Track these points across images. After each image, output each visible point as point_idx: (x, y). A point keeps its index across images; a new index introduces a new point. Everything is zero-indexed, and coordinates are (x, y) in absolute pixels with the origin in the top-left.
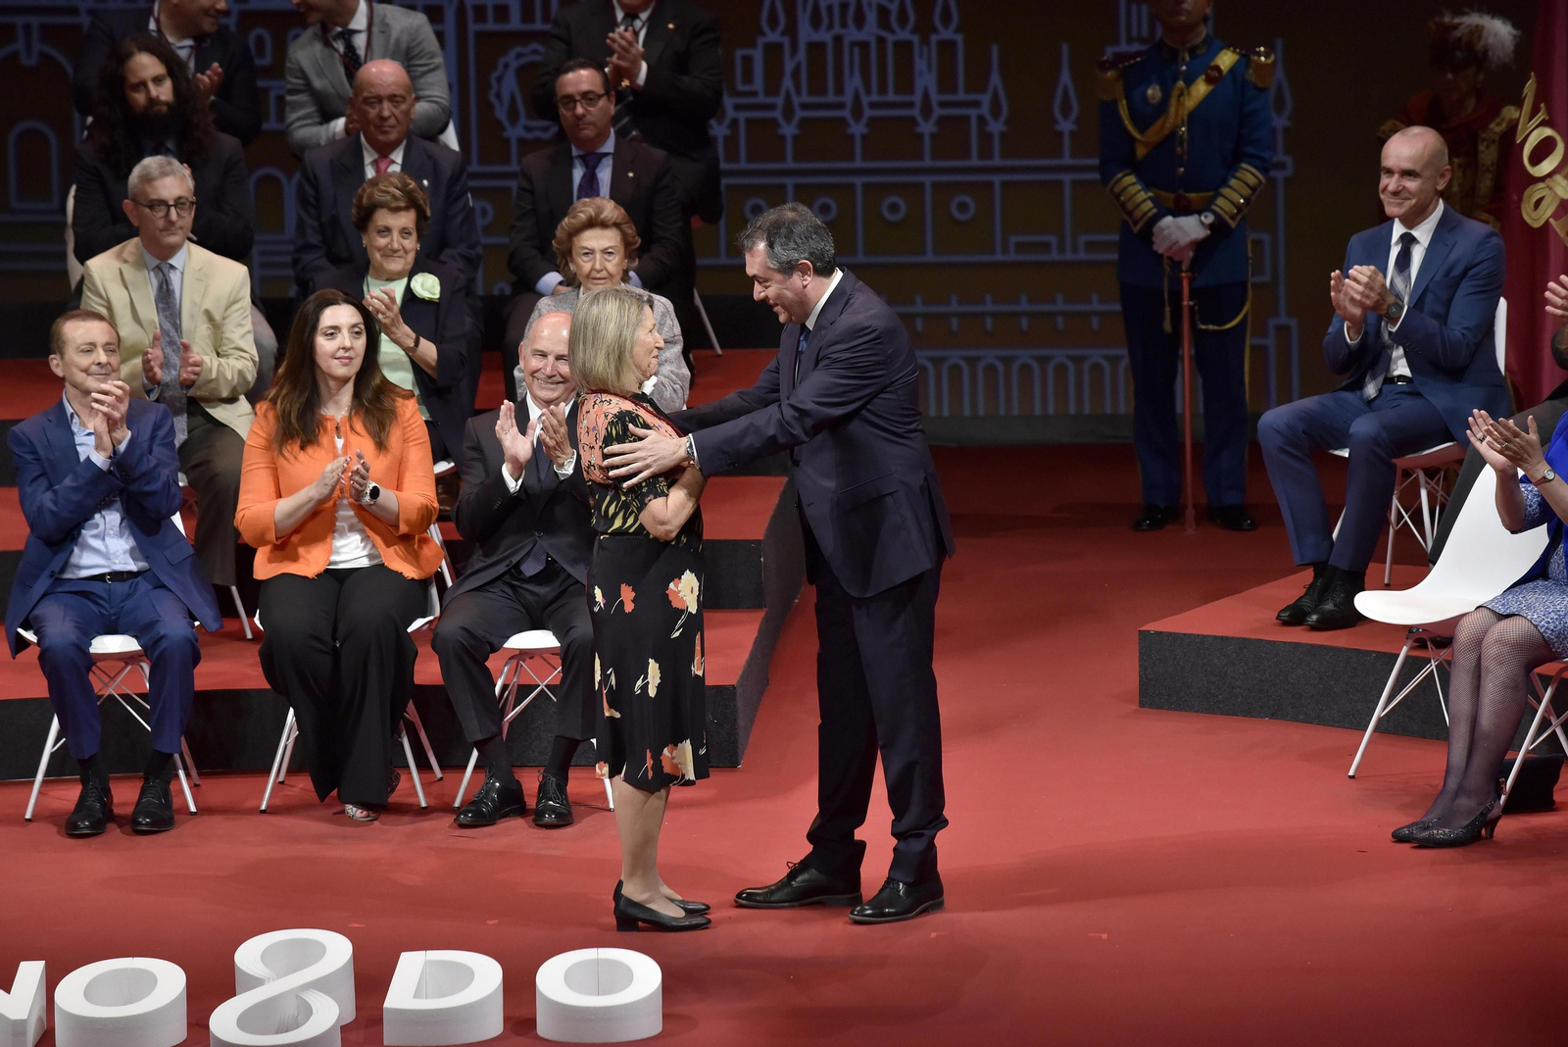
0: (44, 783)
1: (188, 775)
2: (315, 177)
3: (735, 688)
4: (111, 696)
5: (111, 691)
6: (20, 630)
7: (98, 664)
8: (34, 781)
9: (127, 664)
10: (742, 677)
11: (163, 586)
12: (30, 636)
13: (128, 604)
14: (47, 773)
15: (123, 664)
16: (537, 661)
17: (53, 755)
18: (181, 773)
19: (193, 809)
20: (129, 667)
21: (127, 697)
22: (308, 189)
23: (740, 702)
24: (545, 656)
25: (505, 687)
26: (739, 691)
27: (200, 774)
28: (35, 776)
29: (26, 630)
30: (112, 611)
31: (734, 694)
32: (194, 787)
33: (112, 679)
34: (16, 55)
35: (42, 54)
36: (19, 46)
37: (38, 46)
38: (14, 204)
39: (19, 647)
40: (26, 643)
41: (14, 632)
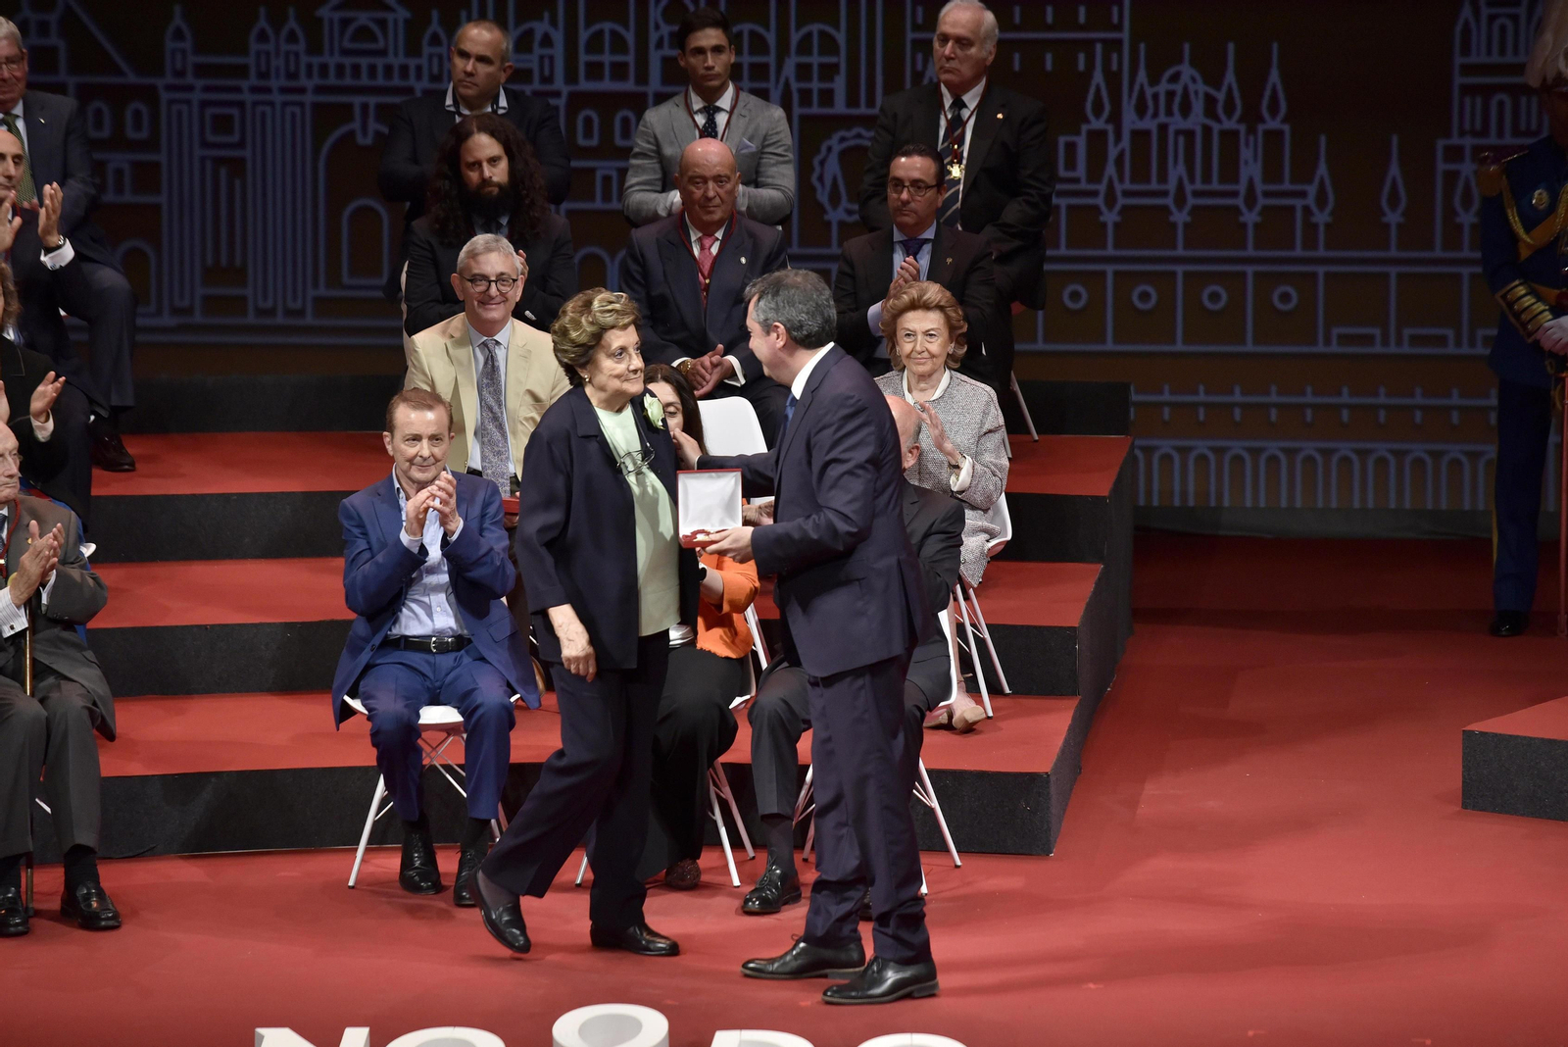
0: (367, 850)
2: (642, 255)
3: (1048, 776)
4: (433, 768)
5: (435, 760)
6: (347, 698)
8: (356, 850)
9: (449, 735)
10: (1056, 764)
11: (483, 659)
12: (356, 704)
13: (450, 678)
14: (370, 841)
15: (445, 735)
17: (375, 823)
20: (452, 738)
21: (448, 768)
22: (633, 267)
23: (1053, 790)
26: (1053, 779)
28: (357, 844)
29: (353, 697)
30: (438, 684)
31: (1048, 782)
33: (434, 749)
34: (351, 134)
35: (378, 134)
36: (356, 125)
37: (373, 125)
38: (346, 279)
39: (346, 712)
40: (352, 712)
41: (340, 700)
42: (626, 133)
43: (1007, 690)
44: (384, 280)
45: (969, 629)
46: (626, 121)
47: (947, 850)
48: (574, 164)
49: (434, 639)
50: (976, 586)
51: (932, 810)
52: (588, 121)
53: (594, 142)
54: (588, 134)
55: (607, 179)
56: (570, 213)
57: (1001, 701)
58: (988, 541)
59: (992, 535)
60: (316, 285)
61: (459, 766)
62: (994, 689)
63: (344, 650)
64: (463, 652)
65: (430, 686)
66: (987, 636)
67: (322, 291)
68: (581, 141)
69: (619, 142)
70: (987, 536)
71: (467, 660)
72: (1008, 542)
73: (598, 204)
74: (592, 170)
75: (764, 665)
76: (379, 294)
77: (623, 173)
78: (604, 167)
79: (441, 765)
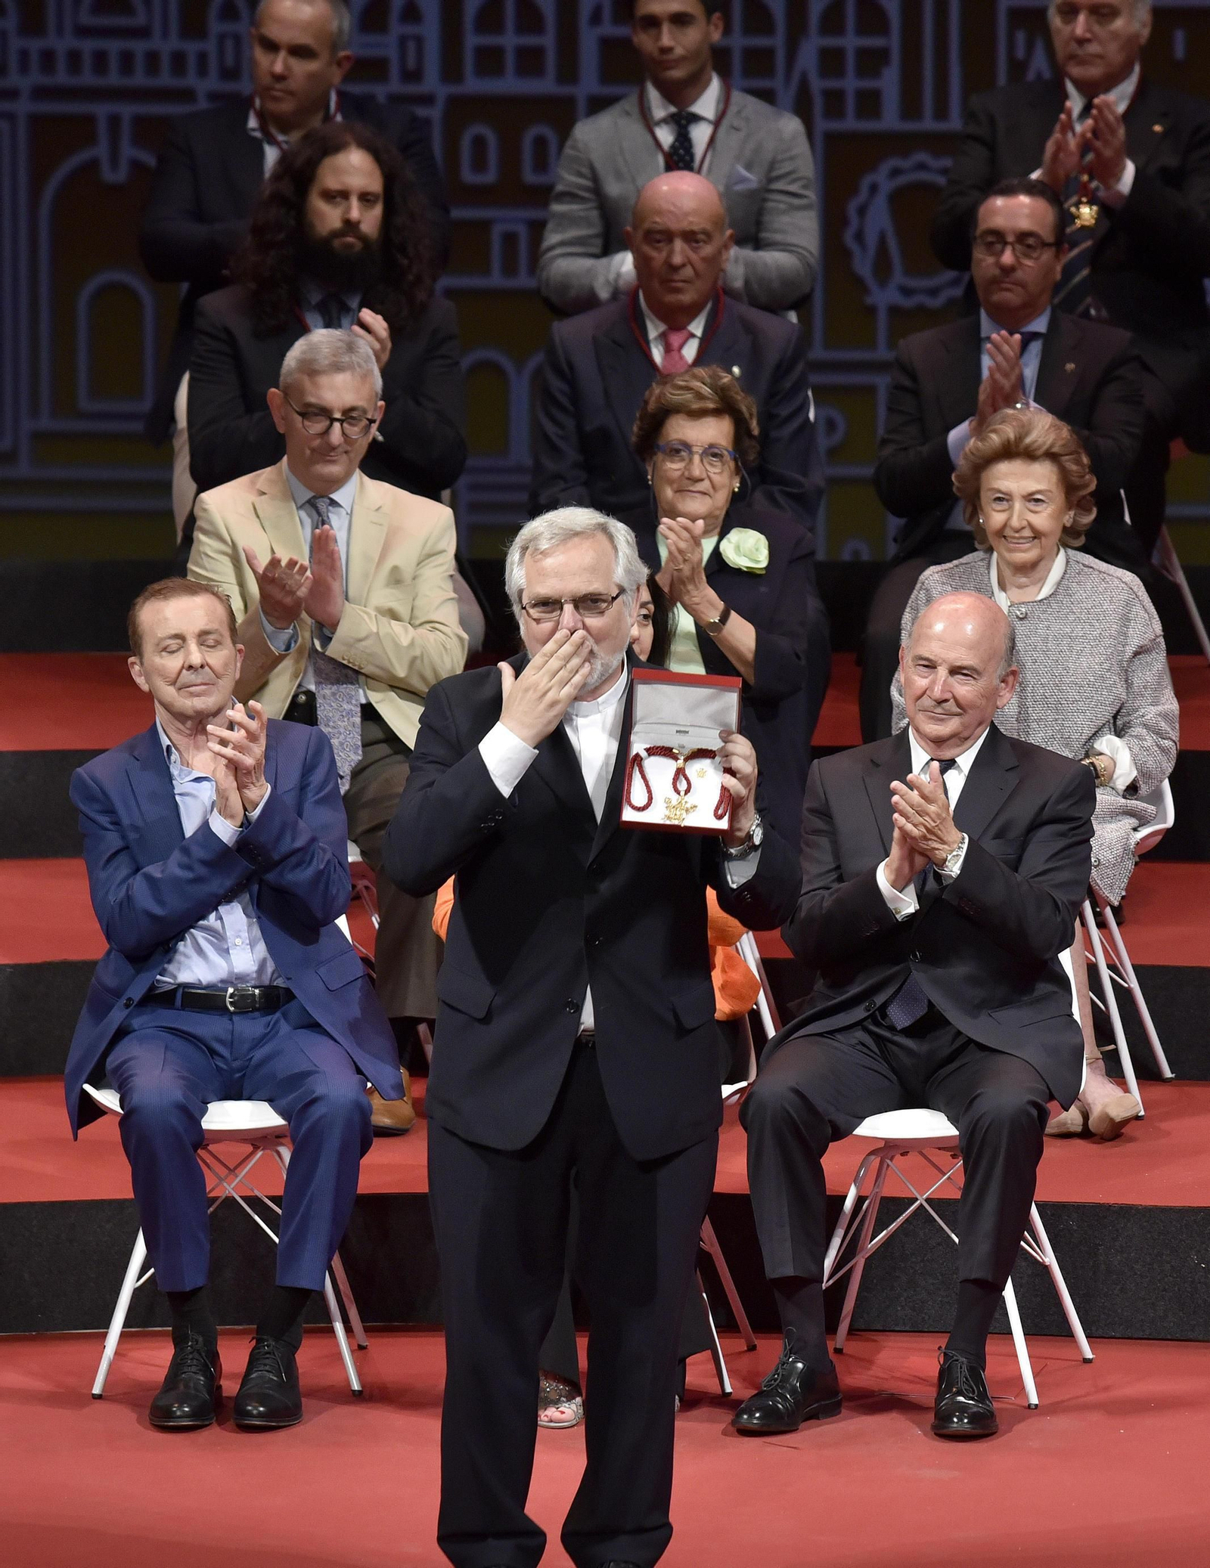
0: (123, 1335)
1: (348, 1330)
2: (571, 367)
4: (230, 1201)
5: (231, 1188)
6: (87, 1087)
7: (210, 1147)
8: (104, 1336)
9: (256, 1148)
11: (314, 1026)
12: (108, 1099)
13: (258, 1055)
14: (126, 1324)
15: (250, 1147)
16: (913, 1158)
17: (137, 1293)
18: (339, 1327)
19: (356, 1386)
20: (260, 1154)
21: (254, 1202)
22: (556, 384)
24: (928, 1151)
25: (860, 1200)
27: (367, 1330)
28: (107, 1323)
29: (97, 1087)
30: (236, 1064)
32: (359, 1349)
33: (233, 1171)
34: (93, 165)
35: (136, 165)
36: (101, 150)
37: (128, 151)
38: (85, 404)
39: (88, 1111)
40: (95, 1111)
41: (77, 1091)
42: (542, 163)
43: (1168, 1073)
44: (146, 405)
45: (1105, 973)
46: (540, 143)
47: (1070, 1334)
48: (456, 213)
49: (231, 990)
50: (1116, 903)
51: (1046, 1269)
52: (479, 143)
53: (490, 177)
54: (479, 164)
55: (510, 239)
56: (449, 293)
57: (1158, 1091)
58: (1135, 829)
59: (1143, 820)
60: (35, 413)
61: (275, 1199)
62: (1147, 1072)
63: (84, 1011)
64: (278, 1015)
65: (225, 1067)
66: (1134, 984)
67: (45, 423)
68: (468, 176)
69: (529, 177)
70: (1134, 822)
71: (285, 1028)
72: (1168, 830)
73: (496, 280)
74: (485, 225)
75: (771, 1032)
76: (137, 427)
77: (537, 228)
78: (506, 219)
79: (241, 1197)
